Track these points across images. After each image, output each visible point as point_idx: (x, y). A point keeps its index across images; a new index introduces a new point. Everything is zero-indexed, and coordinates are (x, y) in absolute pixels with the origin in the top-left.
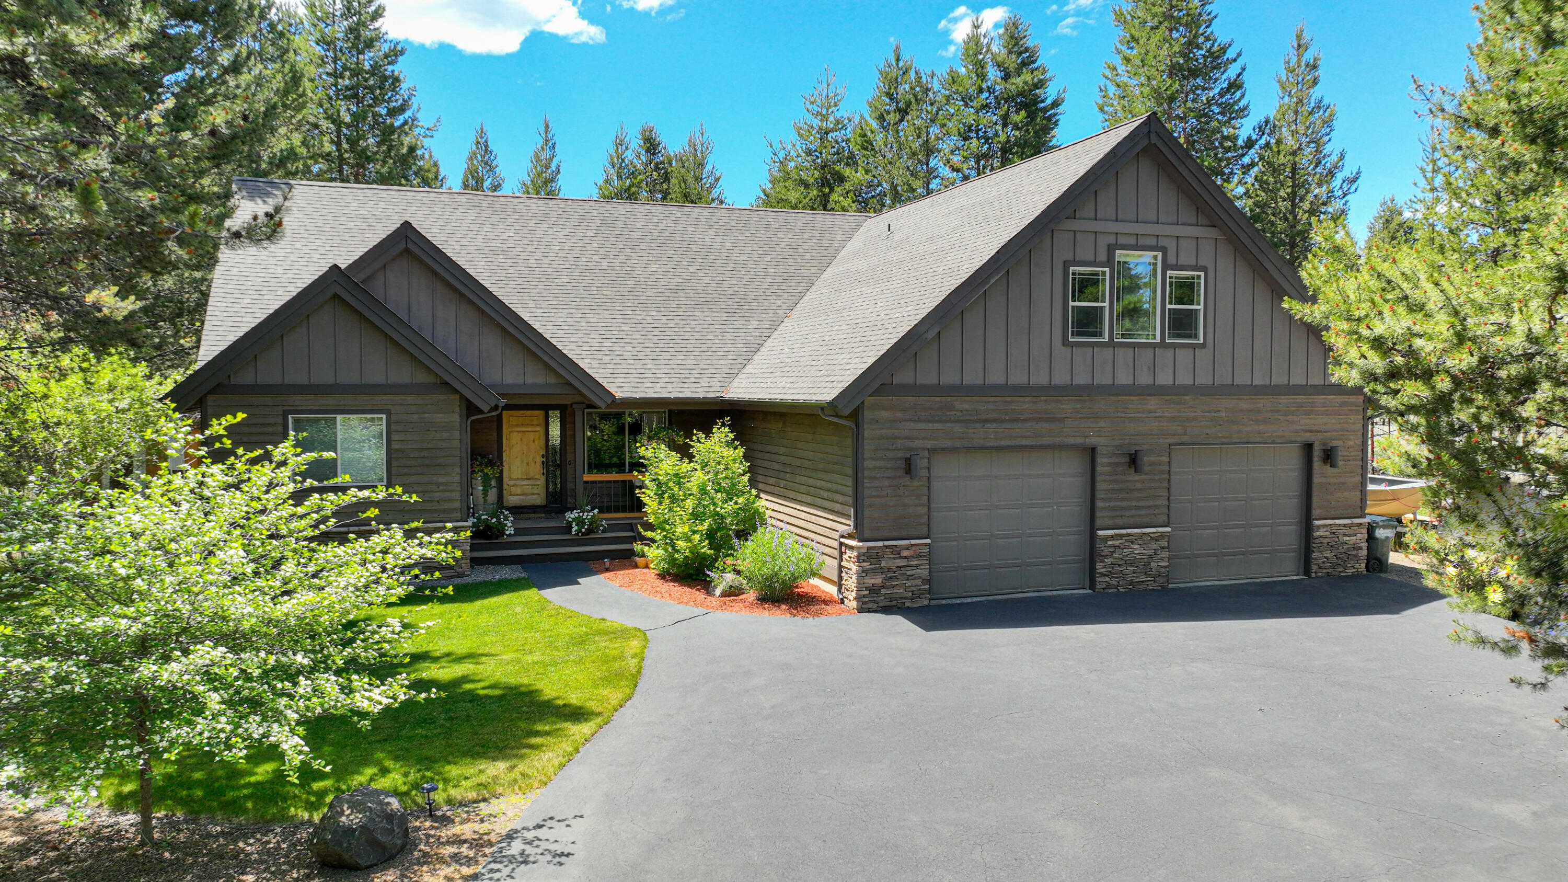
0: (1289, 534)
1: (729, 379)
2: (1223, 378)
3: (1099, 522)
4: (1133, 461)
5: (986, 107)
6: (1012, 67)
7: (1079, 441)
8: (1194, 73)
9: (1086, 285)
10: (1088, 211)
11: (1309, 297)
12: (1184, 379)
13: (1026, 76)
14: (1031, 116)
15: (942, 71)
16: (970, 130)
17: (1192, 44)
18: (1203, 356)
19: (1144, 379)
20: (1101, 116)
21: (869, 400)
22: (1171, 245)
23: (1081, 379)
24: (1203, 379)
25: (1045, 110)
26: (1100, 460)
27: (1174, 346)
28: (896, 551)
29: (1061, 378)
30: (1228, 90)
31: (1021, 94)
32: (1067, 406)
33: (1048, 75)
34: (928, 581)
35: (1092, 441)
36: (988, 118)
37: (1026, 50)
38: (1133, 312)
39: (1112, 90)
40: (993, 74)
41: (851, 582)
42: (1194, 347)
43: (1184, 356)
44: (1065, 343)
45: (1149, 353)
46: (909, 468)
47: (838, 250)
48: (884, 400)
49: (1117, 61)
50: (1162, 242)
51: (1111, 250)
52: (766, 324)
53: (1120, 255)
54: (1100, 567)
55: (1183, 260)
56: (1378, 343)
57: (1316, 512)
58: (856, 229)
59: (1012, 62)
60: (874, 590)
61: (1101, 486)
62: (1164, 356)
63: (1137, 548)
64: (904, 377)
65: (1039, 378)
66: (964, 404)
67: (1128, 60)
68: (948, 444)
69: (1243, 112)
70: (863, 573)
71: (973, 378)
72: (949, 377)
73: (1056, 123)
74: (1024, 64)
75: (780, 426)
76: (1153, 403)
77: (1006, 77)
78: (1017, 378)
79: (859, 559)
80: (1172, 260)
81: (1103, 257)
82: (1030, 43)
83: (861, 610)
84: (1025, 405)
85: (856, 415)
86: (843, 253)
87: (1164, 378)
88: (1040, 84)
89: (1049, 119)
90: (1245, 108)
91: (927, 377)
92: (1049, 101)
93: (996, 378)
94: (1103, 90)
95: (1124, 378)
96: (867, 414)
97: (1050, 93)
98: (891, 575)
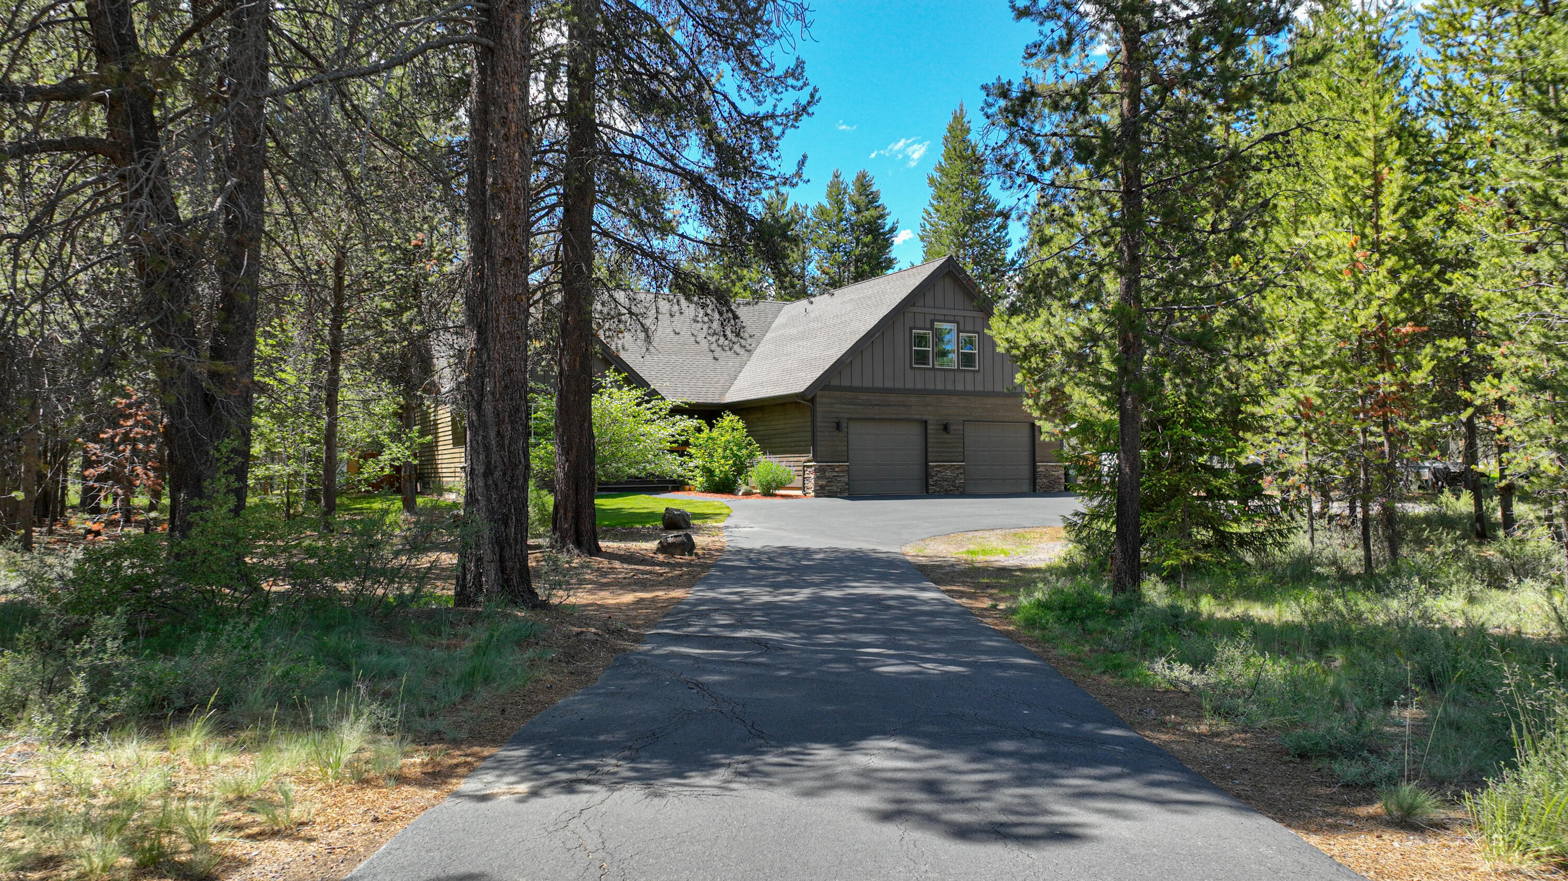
0: (1025, 471)
1: (723, 393)
2: (989, 387)
3: (930, 458)
4: (946, 428)
5: (845, 231)
6: (863, 205)
7: (918, 417)
8: (977, 218)
9: (921, 340)
10: (921, 303)
11: (989, 328)
12: (970, 388)
13: (873, 212)
14: (875, 239)
15: (813, 204)
16: (834, 247)
17: (975, 201)
18: (979, 377)
19: (950, 387)
20: (922, 244)
21: (819, 393)
22: (961, 320)
23: (919, 386)
24: (979, 388)
25: (884, 234)
26: (930, 427)
27: (964, 371)
28: (832, 468)
29: (910, 385)
30: (999, 228)
31: (869, 223)
32: (913, 399)
33: (887, 211)
34: (847, 484)
35: (926, 417)
36: (846, 238)
37: (872, 193)
38: (944, 354)
39: (928, 227)
40: (849, 207)
41: (811, 484)
42: (974, 371)
43: (969, 376)
44: (911, 367)
45: (951, 374)
46: (838, 427)
47: (771, 323)
48: (826, 393)
49: (931, 210)
50: (957, 319)
51: (932, 322)
52: (737, 364)
53: (937, 325)
54: (931, 481)
55: (967, 328)
56: (1007, 339)
57: (1037, 459)
58: (779, 311)
59: (863, 200)
60: (822, 487)
61: (930, 440)
62: (959, 376)
63: (949, 473)
64: (835, 382)
65: (899, 385)
66: (864, 397)
67: (938, 211)
68: (856, 416)
69: (1008, 244)
70: (817, 478)
71: (867, 383)
72: (856, 383)
73: (892, 244)
74: (870, 202)
75: (760, 415)
76: (954, 399)
77: (858, 211)
78: (889, 384)
79: (815, 471)
80: (962, 328)
81: (928, 325)
82: (874, 189)
83: (816, 496)
84: (893, 398)
85: (813, 400)
86: (774, 325)
87: (960, 387)
88: (882, 216)
89: (887, 240)
90: (1010, 241)
91: (846, 382)
92: (887, 228)
93: (878, 384)
94: (923, 226)
95: (940, 386)
96: (818, 400)
97: (889, 223)
98: (830, 480)
